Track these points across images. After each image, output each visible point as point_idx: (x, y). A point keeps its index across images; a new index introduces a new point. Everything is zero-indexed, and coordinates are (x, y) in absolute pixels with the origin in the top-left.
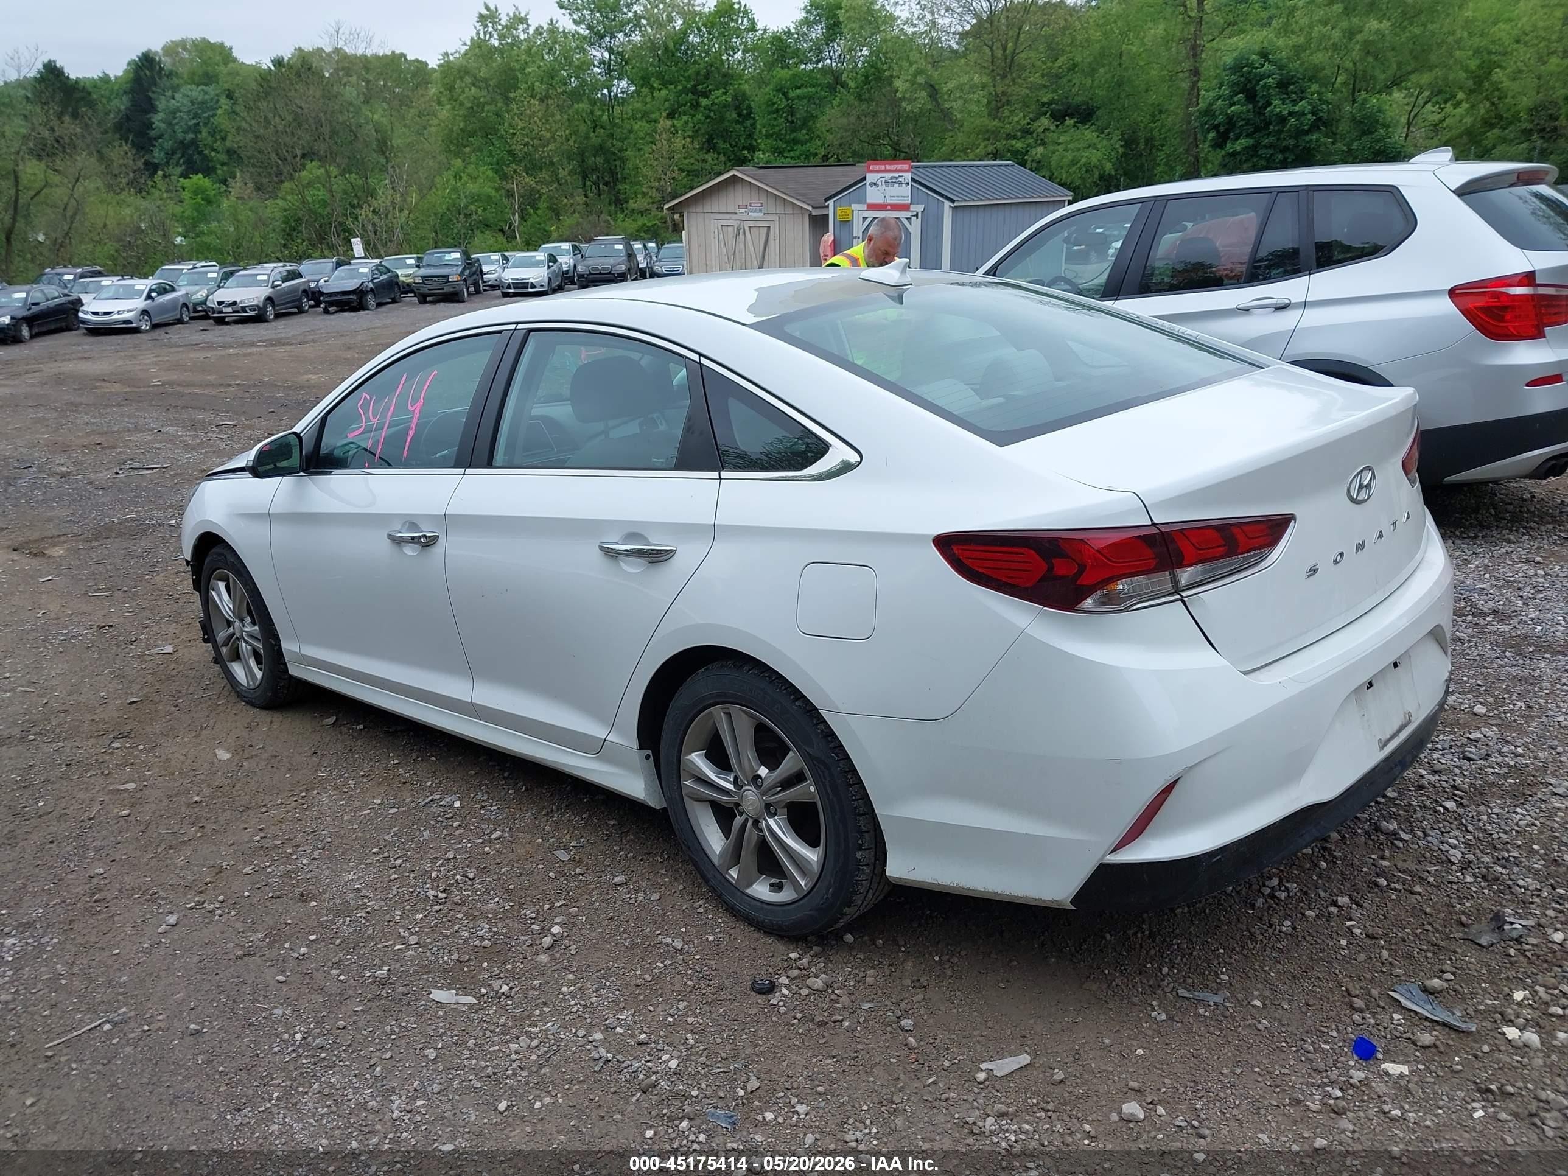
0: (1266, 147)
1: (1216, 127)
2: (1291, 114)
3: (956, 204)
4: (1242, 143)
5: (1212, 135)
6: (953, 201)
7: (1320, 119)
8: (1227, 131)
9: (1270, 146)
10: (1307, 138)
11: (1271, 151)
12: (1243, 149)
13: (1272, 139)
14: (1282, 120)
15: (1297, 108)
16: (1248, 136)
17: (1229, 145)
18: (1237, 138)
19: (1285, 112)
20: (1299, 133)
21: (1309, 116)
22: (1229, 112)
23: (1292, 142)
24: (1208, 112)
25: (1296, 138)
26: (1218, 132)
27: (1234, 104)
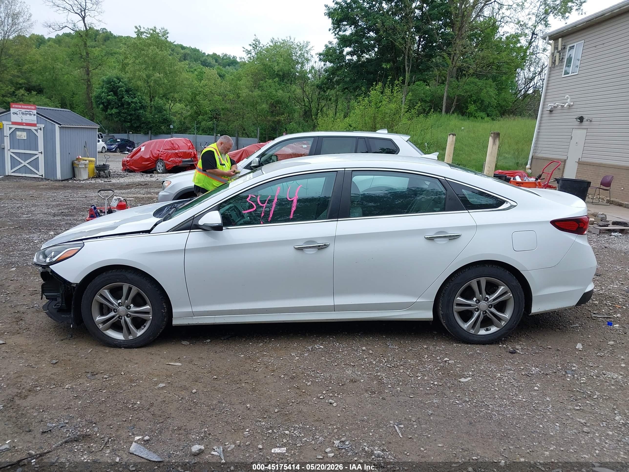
0: (123, 113)
1: (103, 103)
2: (132, 102)
3: (62, 126)
4: (114, 111)
5: (101, 106)
6: (60, 125)
7: (142, 105)
8: (107, 105)
9: (125, 113)
10: (139, 112)
11: (126, 115)
12: (116, 113)
13: (126, 111)
14: (129, 104)
15: (134, 100)
16: (116, 108)
17: (109, 111)
18: (112, 109)
19: (130, 101)
20: (136, 110)
21: (139, 104)
22: (108, 98)
23: (133, 112)
24: (98, 97)
25: (134, 111)
26: (104, 105)
27: (109, 96)
